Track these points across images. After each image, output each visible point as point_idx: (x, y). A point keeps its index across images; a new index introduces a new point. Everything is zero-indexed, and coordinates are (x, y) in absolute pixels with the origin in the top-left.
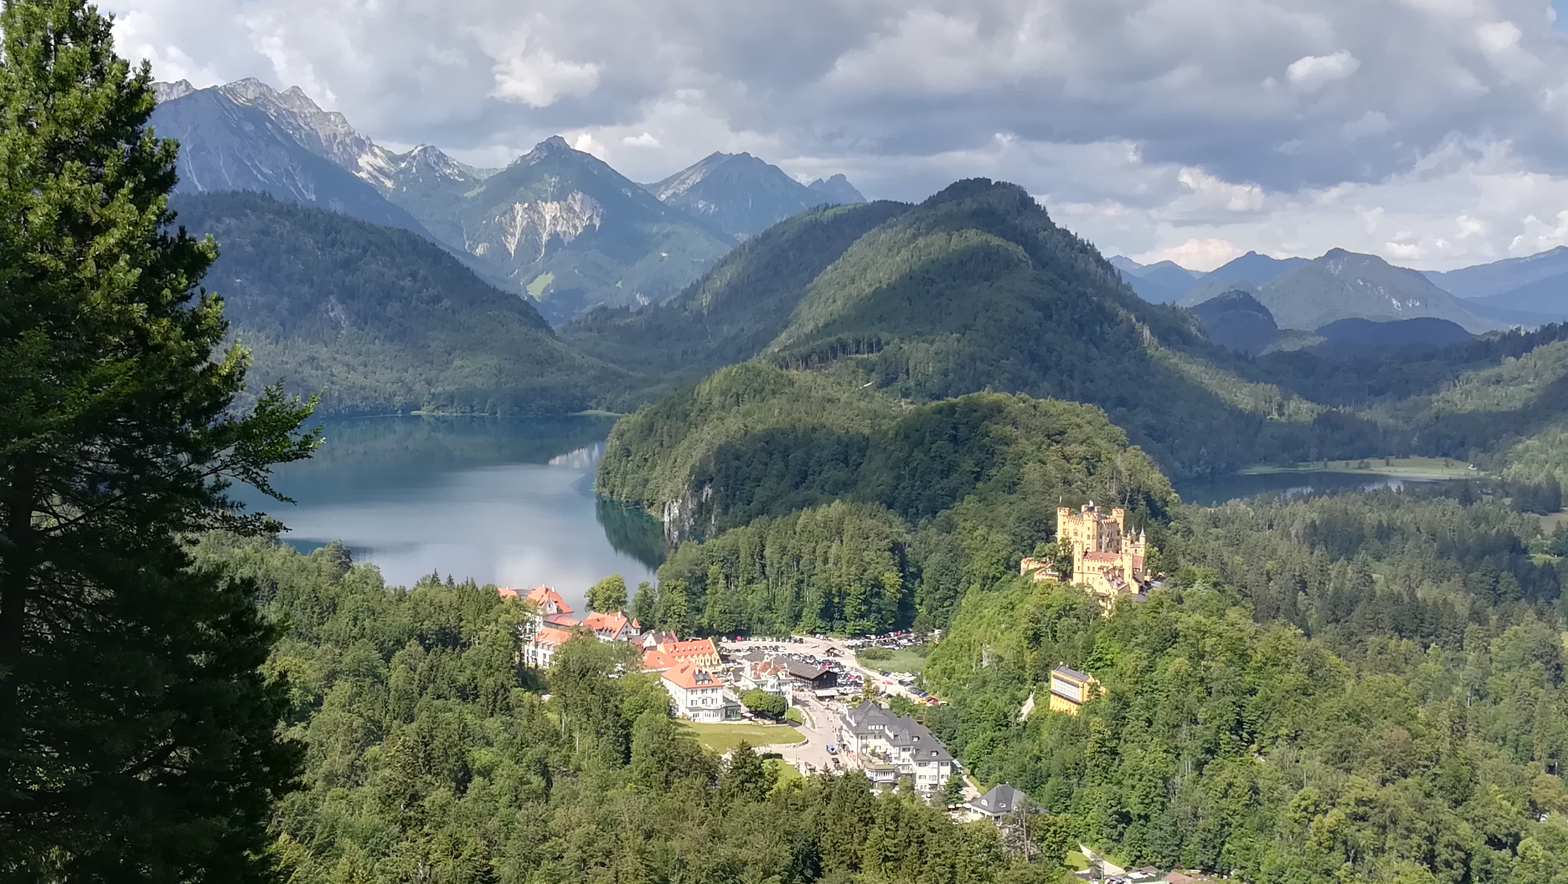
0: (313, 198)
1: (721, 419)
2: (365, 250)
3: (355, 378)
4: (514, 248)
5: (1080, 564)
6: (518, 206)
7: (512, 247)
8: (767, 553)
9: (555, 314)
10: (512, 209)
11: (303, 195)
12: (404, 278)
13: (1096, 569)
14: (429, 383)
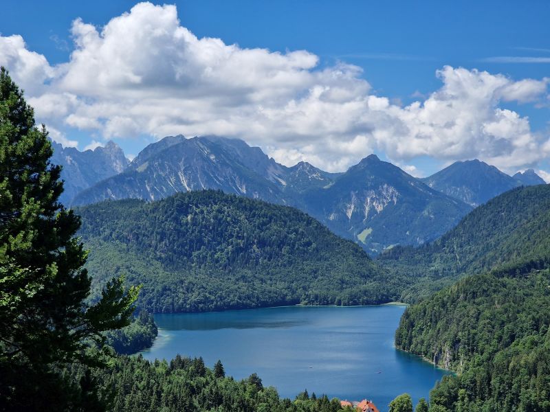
0: (245, 191)
1: (465, 306)
2: (271, 218)
3: (267, 287)
4: (350, 215)
6: (352, 193)
7: (349, 214)
8: (492, 382)
9: (373, 250)
10: (349, 194)
11: (239, 191)
12: (292, 233)
14: (304, 288)
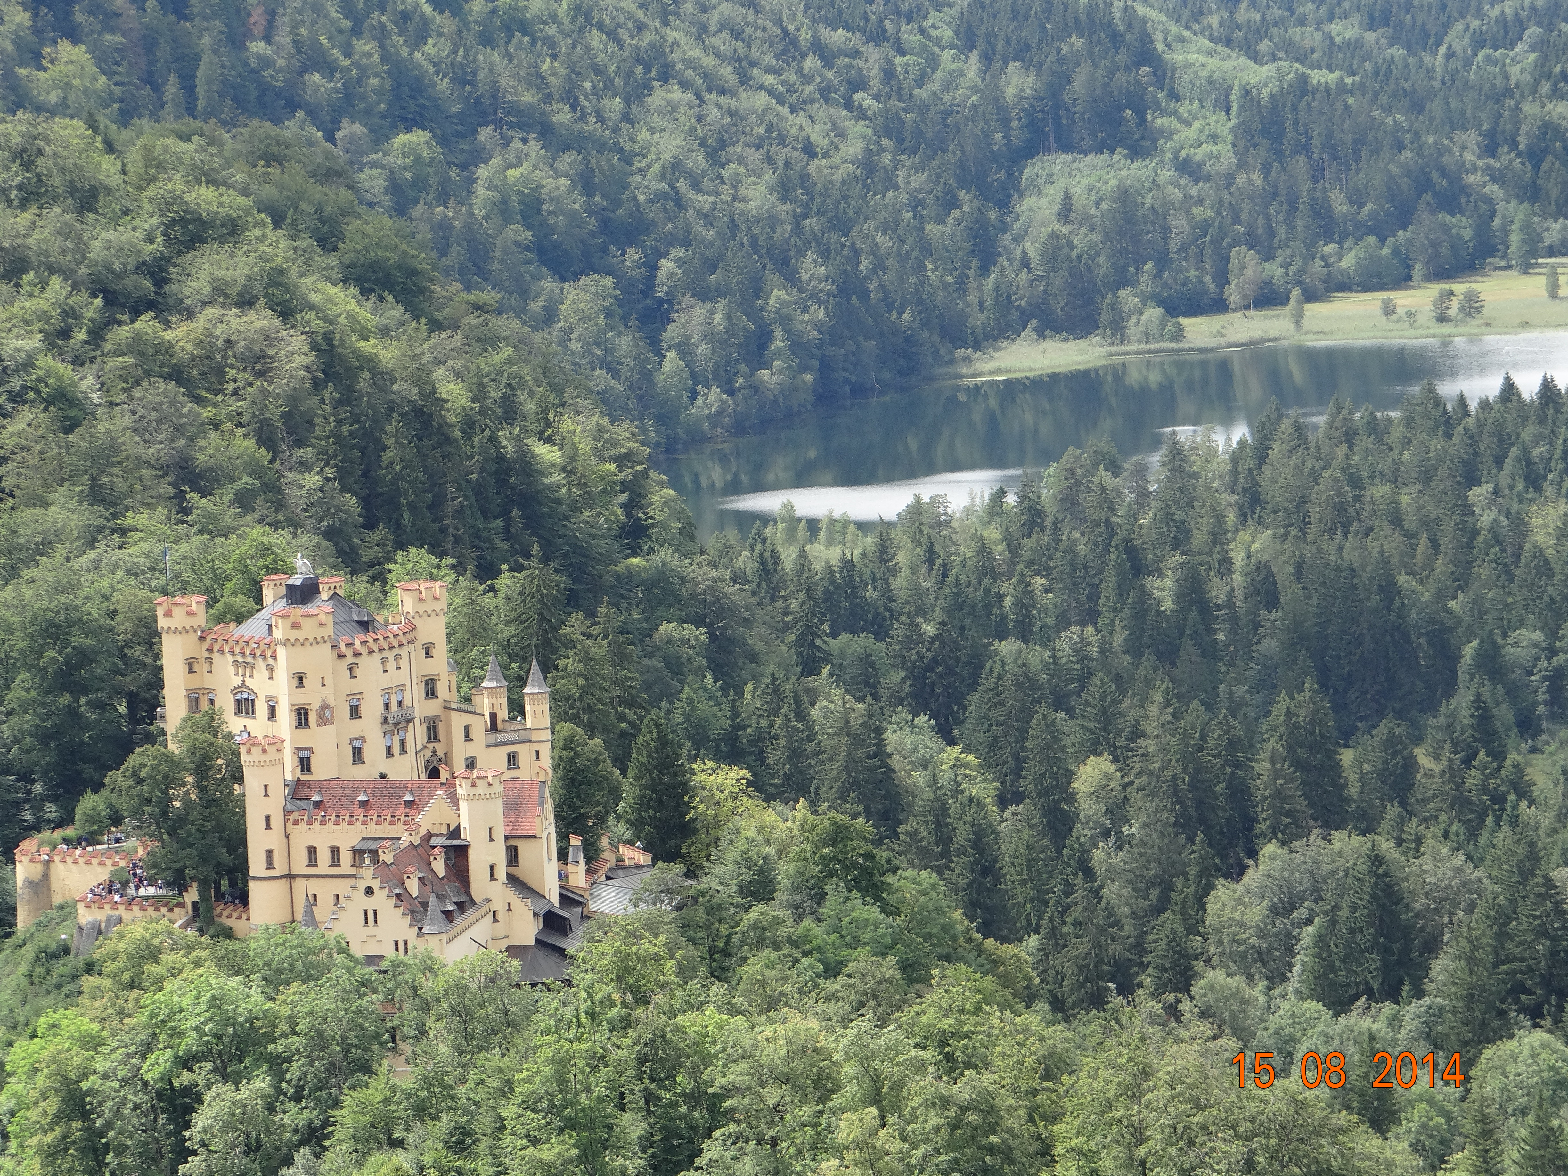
5: (274, 840)
13: (346, 857)
